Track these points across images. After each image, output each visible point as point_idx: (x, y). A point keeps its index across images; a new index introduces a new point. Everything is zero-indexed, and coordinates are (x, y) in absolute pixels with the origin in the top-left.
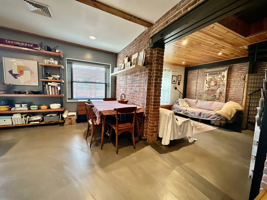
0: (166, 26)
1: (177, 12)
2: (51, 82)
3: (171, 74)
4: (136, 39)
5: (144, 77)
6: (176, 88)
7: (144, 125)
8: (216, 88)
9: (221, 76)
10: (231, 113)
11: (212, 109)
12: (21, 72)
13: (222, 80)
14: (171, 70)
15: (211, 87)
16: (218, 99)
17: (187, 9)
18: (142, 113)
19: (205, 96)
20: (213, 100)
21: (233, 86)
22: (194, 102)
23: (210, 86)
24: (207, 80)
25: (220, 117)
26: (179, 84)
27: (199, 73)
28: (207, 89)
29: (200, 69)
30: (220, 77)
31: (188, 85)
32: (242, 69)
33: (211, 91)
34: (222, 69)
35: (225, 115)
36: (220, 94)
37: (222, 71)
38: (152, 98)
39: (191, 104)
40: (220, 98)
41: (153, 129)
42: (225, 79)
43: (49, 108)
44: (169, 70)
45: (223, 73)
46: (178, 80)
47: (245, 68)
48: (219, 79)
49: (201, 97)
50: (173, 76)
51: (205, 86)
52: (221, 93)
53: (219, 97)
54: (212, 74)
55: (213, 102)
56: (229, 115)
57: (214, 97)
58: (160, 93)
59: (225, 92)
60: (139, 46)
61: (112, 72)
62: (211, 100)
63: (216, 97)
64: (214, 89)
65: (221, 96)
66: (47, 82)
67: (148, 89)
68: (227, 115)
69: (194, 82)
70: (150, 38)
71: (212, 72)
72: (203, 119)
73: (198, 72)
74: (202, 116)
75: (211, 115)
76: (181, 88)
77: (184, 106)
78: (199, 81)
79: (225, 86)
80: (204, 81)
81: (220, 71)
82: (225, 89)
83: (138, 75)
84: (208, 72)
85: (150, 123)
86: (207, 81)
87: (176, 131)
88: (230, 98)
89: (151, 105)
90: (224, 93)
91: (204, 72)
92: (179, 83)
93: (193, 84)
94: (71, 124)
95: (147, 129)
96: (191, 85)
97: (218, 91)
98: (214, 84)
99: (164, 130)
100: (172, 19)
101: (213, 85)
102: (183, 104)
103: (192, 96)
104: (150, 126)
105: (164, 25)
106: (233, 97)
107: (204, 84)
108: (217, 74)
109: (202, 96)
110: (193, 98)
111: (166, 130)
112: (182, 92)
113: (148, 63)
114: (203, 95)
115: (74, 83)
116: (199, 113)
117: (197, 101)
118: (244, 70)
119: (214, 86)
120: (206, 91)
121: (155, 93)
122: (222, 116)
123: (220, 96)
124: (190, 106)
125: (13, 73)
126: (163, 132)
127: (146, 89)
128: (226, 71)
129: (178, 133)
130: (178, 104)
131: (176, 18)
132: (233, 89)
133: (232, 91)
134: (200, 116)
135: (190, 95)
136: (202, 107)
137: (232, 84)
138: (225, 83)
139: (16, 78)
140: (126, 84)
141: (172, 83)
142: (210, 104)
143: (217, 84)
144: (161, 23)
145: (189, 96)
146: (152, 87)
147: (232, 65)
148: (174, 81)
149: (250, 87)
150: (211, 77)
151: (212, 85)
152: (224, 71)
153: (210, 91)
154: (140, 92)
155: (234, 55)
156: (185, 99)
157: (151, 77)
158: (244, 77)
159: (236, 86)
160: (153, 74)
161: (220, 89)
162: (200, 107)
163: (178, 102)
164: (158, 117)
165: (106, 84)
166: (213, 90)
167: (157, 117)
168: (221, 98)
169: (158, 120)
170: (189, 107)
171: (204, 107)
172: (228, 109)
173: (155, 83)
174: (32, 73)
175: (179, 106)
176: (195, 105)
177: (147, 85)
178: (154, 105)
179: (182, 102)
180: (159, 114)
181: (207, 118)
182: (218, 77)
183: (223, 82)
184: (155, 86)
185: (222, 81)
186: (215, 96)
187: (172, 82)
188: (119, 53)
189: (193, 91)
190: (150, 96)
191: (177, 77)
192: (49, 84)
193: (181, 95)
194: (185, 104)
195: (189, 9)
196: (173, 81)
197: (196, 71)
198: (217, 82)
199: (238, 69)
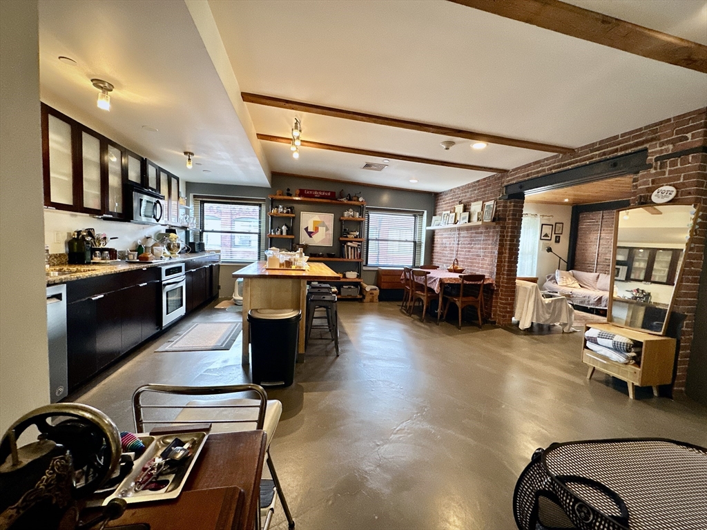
0: (526, 178)
1: (541, 168)
2: (351, 242)
3: (538, 221)
4: (478, 181)
5: (493, 236)
6: (549, 250)
7: (492, 301)
12: (317, 229)
14: (539, 215)
17: (551, 170)
18: (491, 285)
22: (591, 279)
26: (557, 241)
27: (606, 218)
29: (606, 211)
31: (579, 243)
38: (505, 265)
39: (585, 282)
41: (507, 308)
43: (344, 277)
44: (535, 214)
46: (555, 234)
49: (608, 268)
50: (542, 225)
58: (517, 258)
60: (484, 191)
61: (429, 224)
66: (345, 242)
67: (499, 253)
69: (593, 237)
70: (503, 185)
73: (603, 216)
74: (603, 304)
76: (562, 248)
77: (567, 285)
83: (482, 233)
85: (501, 299)
87: (541, 312)
89: (503, 274)
92: (558, 238)
93: (591, 242)
94: (372, 301)
95: (496, 307)
96: (587, 244)
99: (523, 310)
100: (534, 173)
102: (565, 281)
103: (589, 266)
104: (500, 311)
105: (524, 176)
110: (591, 269)
111: (525, 309)
112: (565, 256)
113: (499, 219)
115: (370, 242)
116: (598, 298)
117: (599, 276)
121: (510, 257)
124: (580, 286)
125: (309, 231)
126: (522, 313)
127: (496, 252)
129: (544, 314)
130: (554, 281)
131: (540, 175)
135: (584, 263)
139: (311, 237)
140: (458, 244)
141: (541, 239)
144: (519, 173)
145: (582, 266)
146: (505, 250)
148: (546, 235)
154: (485, 256)
156: (570, 271)
157: (504, 236)
160: (507, 232)
162: (603, 287)
163: (554, 278)
164: (514, 292)
165: (415, 242)
167: (512, 291)
169: (514, 296)
173: (510, 245)
174: (327, 229)
175: (555, 285)
176: (592, 284)
177: (497, 247)
178: (508, 275)
179: (565, 277)
180: (515, 287)
184: (510, 249)
188: (441, 193)
189: (592, 256)
190: (502, 262)
191: (554, 227)
192: (349, 244)
193: (564, 264)
194: (570, 281)
195: (554, 171)
196: (543, 235)
197: (597, 214)
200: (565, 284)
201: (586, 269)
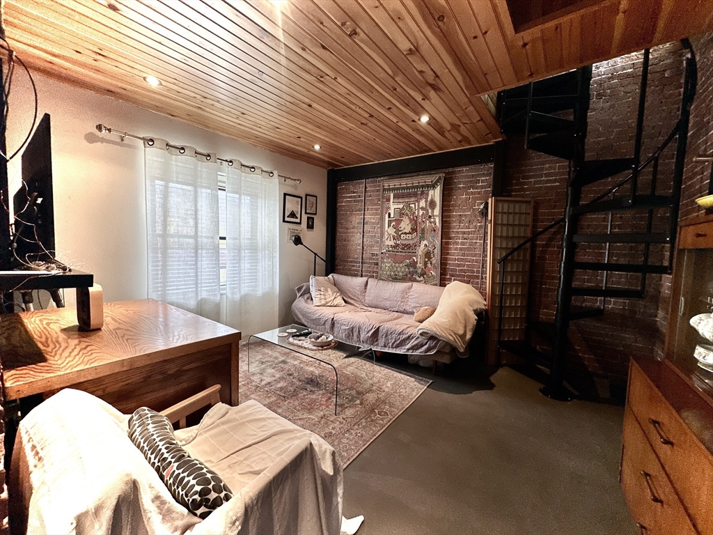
3: (276, 186)
6: (298, 241)
8: (416, 240)
9: (426, 201)
10: (465, 327)
11: (408, 309)
13: (430, 214)
15: (402, 235)
16: (422, 275)
19: (387, 264)
20: (409, 277)
21: (458, 232)
22: (357, 288)
23: (400, 233)
24: (389, 214)
25: (436, 344)
26: (310, 226)
27: (369, 191)
28: (392, 243)
29: (370, 180)
30: (424, 206)
31: (340, 230)
32: (476, 183)
33: (403, 249)
34: (429, 179)
35: (451, 338)
36: (427, 260)
37: (428, 186)
39: (350, 295)
40: (426, 270)
42: (437, 211)
44: (269, 170)
45: (431, 192)
46: (306, 213)
47: (483, 182)
48: (421, 212)
49: (377, 268)
50: (285, 195)
51: (386, 233)
52: (428, 255)
53: (425, 268)
54: (403, 196)
55: (410, 284)
56: (460, 336)
57: (411, 269)
59: (437, 251)
62: (403, 279)
63: (415, 268)
64: (411, 242)
65: (429, 265)
68: (455, 334)
69: (356, 220)
71: (403, 188)
72: (386, 350)
73: (366, 187)
74: (382, 341)
75: (409, 338)
76: (316, 238)
77: (327, 303)
78: (371, 218)
79: (438, 233)
80: (382, 219)
81: (423, 187)
82: (438, 243)
84: (393, 189)
86: (392, 216)
88: (452, 270)
90: (436, 256)
91: (382, 188)
92: (310, 220)
93: (354, 228)
96: (349, 231)
97: (421, 250)
98: (410, 226)
101: (408, 229)
102: (322, 297)
103: (353, 266)
106: (459, 265)
107: (382, 227)
108: (415, 195)
109: (380, 264)
110: (356, 270)
114: (383, 262)
116: (373, 330)
117: (367, 282)
118: (482, 187)
119: (410, 233)
120: (391, 249)
122: (439, 340)
123: (425, 264)
124: (345, 302)
128: (439, 187)
130: (308, 295)
132: (457, 243)
133: (456, 249)
134: (377, 340)
135: (347, 262)
136: (382, 304)
137: (454, 228)
138: (437, 224)
141: (284, 221)
142: (403, 292)
143: (417, 229)
145: (345, 266)
147: (451, 170)
148: (293, 215)
149: (501, 237)
150: (401, 206)
151: (404, 229)
152: (433, 186)
153: (400, 250)
155: (459, 132)
156: (330, 276)
158: (482, 207)
159: (464, 233)
161: (425, 242)
162: (375, 303)
163: (308, 291)
166: (407, 246)
168: (429, 270)
170: (344, 304)
171: (388, 304)
172: (456, 314)
175: (310, 304)
176: (361, 297)
179: (322, 289)
181: (397, 347)
182: (419, 205)
183: (432, 220)
185: (430, 217)
186: (414, 264)
187: (287, 219)
189: (356, 250)
191: (305, 199)
193: (321, 264)
194: (331, 295)
196: (287, 214)
197: (359, 183)
198: (416, 221)
199: (465, 182)
200: (323, 302)
201: (350, 270)
